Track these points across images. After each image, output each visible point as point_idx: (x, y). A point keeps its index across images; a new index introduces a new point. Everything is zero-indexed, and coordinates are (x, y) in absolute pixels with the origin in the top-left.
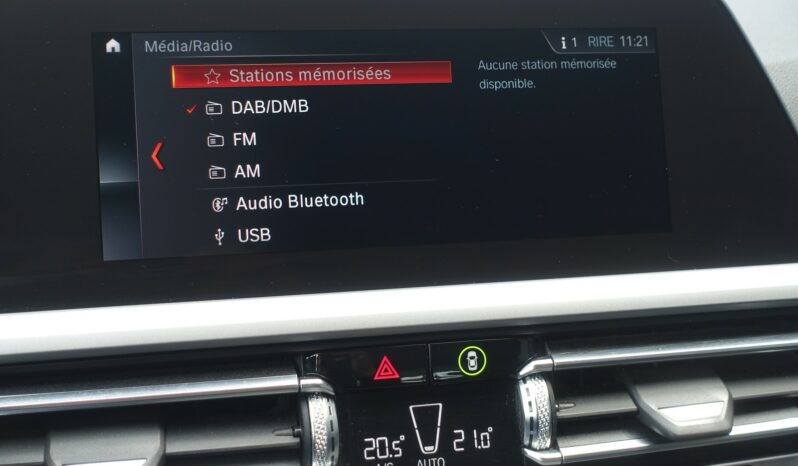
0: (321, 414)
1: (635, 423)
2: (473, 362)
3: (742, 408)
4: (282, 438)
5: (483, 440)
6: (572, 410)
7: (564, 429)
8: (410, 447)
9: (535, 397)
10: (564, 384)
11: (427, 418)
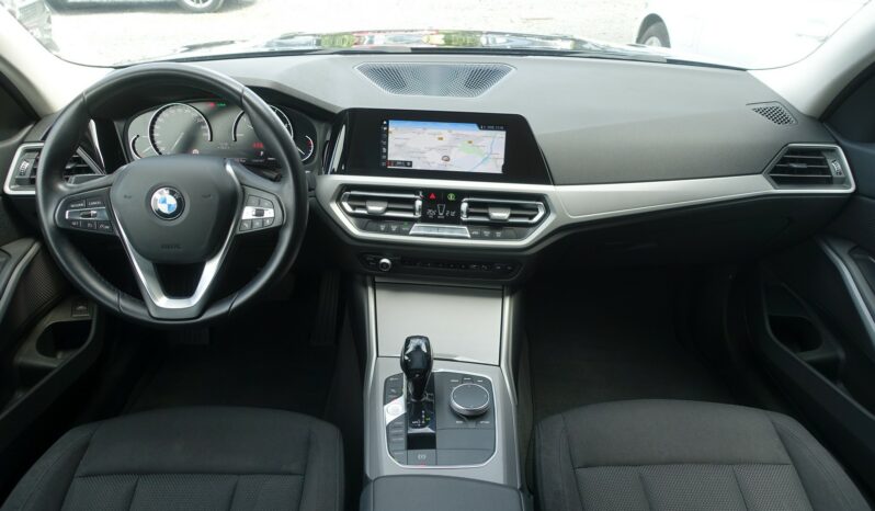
0: (419, 203)
1: (487, 215)
2: (451, 197)
3: (512, 216)
4: (410, 207)
5: (453, 214)
6: (472, 210)
7: (469, 214)
8: (437, 213)
9: (464, 206)
10: (471, 205)
11: (441, 207)
